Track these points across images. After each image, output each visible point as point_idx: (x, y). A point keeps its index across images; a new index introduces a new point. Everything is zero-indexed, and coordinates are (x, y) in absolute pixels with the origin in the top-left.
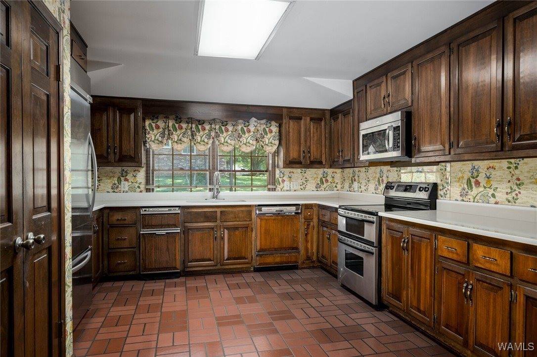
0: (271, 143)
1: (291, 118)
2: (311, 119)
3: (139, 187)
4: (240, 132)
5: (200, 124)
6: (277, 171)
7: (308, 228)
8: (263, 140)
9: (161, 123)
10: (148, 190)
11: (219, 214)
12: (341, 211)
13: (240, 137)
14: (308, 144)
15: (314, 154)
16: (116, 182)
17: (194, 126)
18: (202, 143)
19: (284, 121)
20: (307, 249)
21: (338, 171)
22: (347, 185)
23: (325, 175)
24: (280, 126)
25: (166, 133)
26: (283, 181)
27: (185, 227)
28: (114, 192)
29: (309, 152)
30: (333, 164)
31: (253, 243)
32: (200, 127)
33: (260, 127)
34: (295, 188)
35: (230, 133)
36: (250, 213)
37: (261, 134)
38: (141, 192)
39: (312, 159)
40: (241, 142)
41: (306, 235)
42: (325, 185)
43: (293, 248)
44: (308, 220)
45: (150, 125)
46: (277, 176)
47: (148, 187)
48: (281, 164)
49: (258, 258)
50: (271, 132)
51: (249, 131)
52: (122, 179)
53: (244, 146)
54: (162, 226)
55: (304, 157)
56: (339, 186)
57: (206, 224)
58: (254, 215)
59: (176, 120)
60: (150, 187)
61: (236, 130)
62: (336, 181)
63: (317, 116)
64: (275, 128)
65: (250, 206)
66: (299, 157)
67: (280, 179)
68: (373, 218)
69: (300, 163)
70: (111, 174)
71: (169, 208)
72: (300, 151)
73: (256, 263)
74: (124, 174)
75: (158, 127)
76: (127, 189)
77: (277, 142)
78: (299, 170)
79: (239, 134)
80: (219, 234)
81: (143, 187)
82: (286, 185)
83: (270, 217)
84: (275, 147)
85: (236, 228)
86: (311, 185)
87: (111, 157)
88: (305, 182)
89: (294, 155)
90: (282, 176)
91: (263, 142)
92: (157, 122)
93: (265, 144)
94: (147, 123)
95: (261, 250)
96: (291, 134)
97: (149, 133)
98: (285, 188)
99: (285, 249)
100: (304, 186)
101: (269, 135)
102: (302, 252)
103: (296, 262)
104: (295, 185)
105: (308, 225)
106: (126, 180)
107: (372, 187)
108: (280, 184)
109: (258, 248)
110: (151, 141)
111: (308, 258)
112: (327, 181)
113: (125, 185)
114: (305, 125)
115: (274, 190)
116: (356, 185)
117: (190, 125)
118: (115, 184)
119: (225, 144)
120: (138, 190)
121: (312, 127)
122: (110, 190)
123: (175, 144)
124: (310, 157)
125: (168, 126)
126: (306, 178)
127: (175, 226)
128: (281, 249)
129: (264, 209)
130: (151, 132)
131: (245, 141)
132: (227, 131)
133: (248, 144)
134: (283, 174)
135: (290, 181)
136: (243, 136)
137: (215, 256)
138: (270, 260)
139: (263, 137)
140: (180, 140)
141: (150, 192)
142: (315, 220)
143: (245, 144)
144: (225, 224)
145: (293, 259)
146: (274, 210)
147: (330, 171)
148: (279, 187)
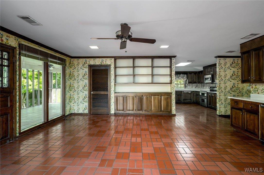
1: (189, 74)
2: (194, 74)
6: (186, 84)
12: (200, 92)
14: (193, 79)
15: (195, 81)
20: (193, 100)
21: (200, 84)
22: (202, 87)
23: (197, 85)
24: (187, 75)
31: (182, 98)
33: (183, 75)
36: (181, 92)
37: (183, 77)
41: (193, 97)
42: (197, 87)
43: (190, 99)
44: (193, 94)
48: (187, 83)
51: (180, 76)
55: (192, 81)
56: (200, 88)
58: (182, 93)
62: (200, 86)
63: (195, 73)
64: (186, 76)
65: (181, 91)
68: (206, 92)
73: (183, 102)
77: (186, 78)
78: (191, 84)
79: (178, 77)
82: (188, 87)
85: (179, 95)
86: (194, 87)
88: (192, 86)
89: (190, 81)
95: (184, 99)
96: (189, 77)
104: (190, 87)
105: (194, 95)
107: (208, 87)
111: (194, 102)
115: (186, 88)
116: (204, 87)
128: (188, 99)
129: (184, 92)
134: (188, 85)
138: (185, 101)
142: (195, 94)
145: (190, 102)
146: (186, 92)
147: (198, 84)
148: (187, 88)
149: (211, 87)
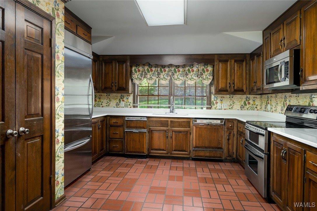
0: (207, 78)
1: (220, 61)
2: (235, 61)
3: (130, 105)
4: (187, 72)
5: (163, 68)
6: (213, 96)
7: (229, 135)
8: (202, 76)
9: (141, 68)
10: (134, 107)
11: (169, 123)
12: (247, 125)
13: (187, 74)
14: (233, 78)
15: (237, 85)
16: (118, 102)
17: (159, 69)
18: (164, 79)
19: (216, 63)
21: (258, 97)
22: (263, 106)
23: (248, 100)
24: (214, 67)
25: (143, 74)
26: (217, 103)
27: (150, 129)
28: (117, 107)
29: (234, 83)
30: (251, 91)
31: (191, 142)
32: (163, 69)
33: (200, 68)
34: (225, 108)
35: (181, 72)
36: (189, 122)
37: (201, 72)
38: (131, 107)
39: (236, 88)
40: (187, 78)
41: (228, 140)
42: (248, 106)
43: (219, 148)
44: (230, 129)
45: (135, 69)
46: (212, 99)
47: (134, 105)
48: (214, 91)
49: (194, 152)
50: (208, 71)
51: (193, 71)
52: (121, 100)
53: (190, 80)
54: (136, 128)
55: (230, 87)
56: (259, 107)
57: (162, 128)
58: (191, 124)
59: (149, 66)
60: (136, 105)
61: (185, 70)
62: (257, 103)
63: (240, 58)
64: (210, 68)
65: (189, 118)
66: (226, 87)
67: (215, 102)
68: (263, 132)
69: (227, 91)
70: (116, 98)
71: (141, 118)
72: (226, 83)
73: (193, 155)
74: (122, 97)
75: (139, 71)
76: (123, 106)
77: (211, 78)
78: (228, 96)
79: (186, 73)
80: (169, 134)
81: (131, 104)
82: (219, 105)
83: (202, 126)
84: (210, 81)
85: (179, 132)
86: (237, 106)
87: (114, 88)
88: (232, 104)
89: (221, 85)
90: (216, 99)
91: (202, 78)
92: (138, 68)
93: (203, 79)
94: (133, 68)
95: (196, 147)
96: (220, 72)
97: (134, 74)
98: (218, 108)
99: (213, 148)
100: (232, 106)
101: (206, 73)
102: (225, 151)
103: (220, 157)
104: (225, 105)
105: (230, 133)
106: (123, 101)
107: (279, 108)
108: (214, 105)
109: (194, 145)
110: (135, 78)
111: (230, 156)
112: (249, 103)
113: (122, 104)
114: (231, 65)
115: (210, 108)
116: (269, 106)
117: (157, 68)
118: (117, 103)
119: (178, 79)
120: (129, 106)
121: (236, 66)
122: (115, 106)
123: (148, 80)
124: (234, 87)
125: (145, 70)
126: (233, 101)
127: (144, 128)
128: (209, 147)
129: (199, 121)
130: (135, 74)
131: (190, 77)
132: (179, 71)
133: (192, 79)
134: (217, 98)
135: (221, 103)
136: (189, 74)
137: (167, 148)
138: (202, 154)
139: (202, 74)
140: (151, 78)
141: (135, 107)
142: (235, 130)
143: (190, 79)
144: (173, 129)
145: (218, 155)
146: (205, 121)
147: (251, 96)
148: (213, 107)
149: (289, 109)
